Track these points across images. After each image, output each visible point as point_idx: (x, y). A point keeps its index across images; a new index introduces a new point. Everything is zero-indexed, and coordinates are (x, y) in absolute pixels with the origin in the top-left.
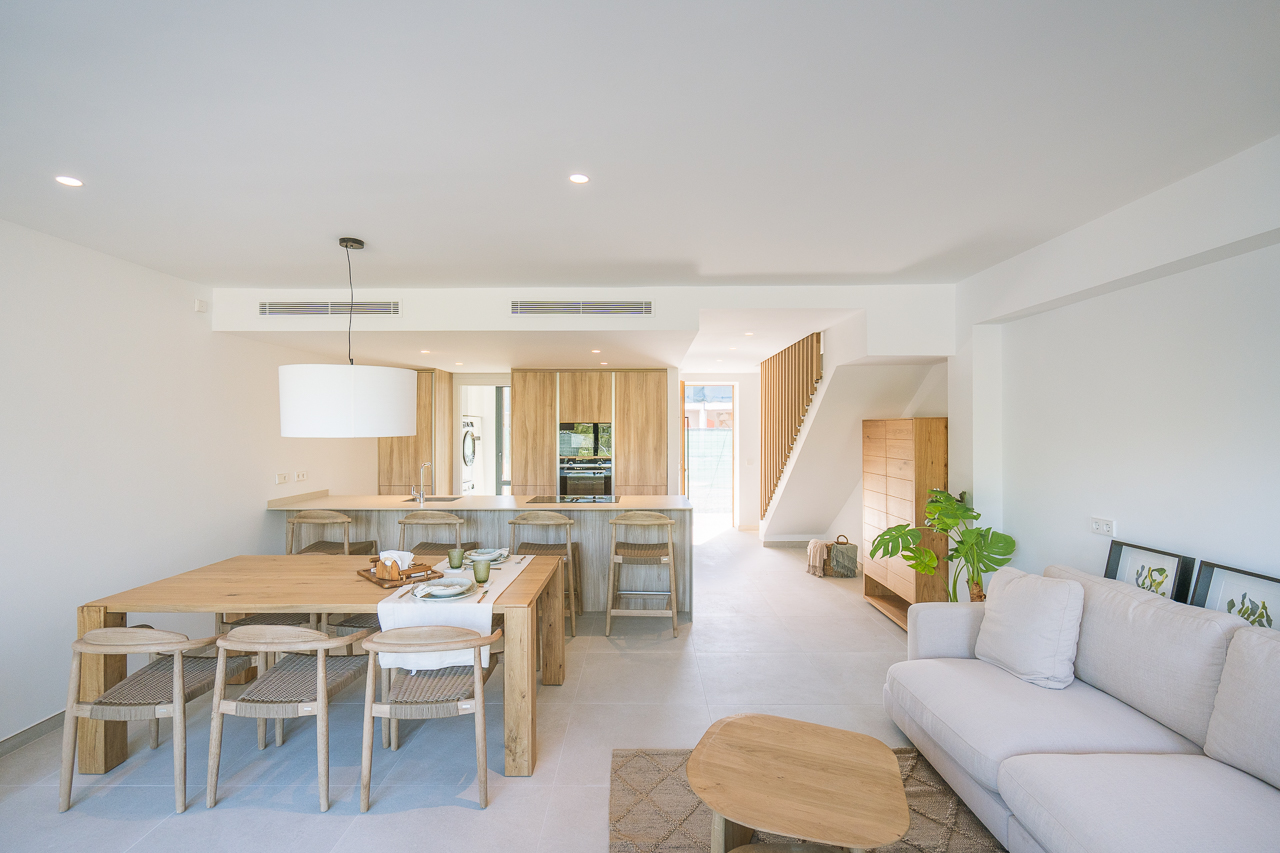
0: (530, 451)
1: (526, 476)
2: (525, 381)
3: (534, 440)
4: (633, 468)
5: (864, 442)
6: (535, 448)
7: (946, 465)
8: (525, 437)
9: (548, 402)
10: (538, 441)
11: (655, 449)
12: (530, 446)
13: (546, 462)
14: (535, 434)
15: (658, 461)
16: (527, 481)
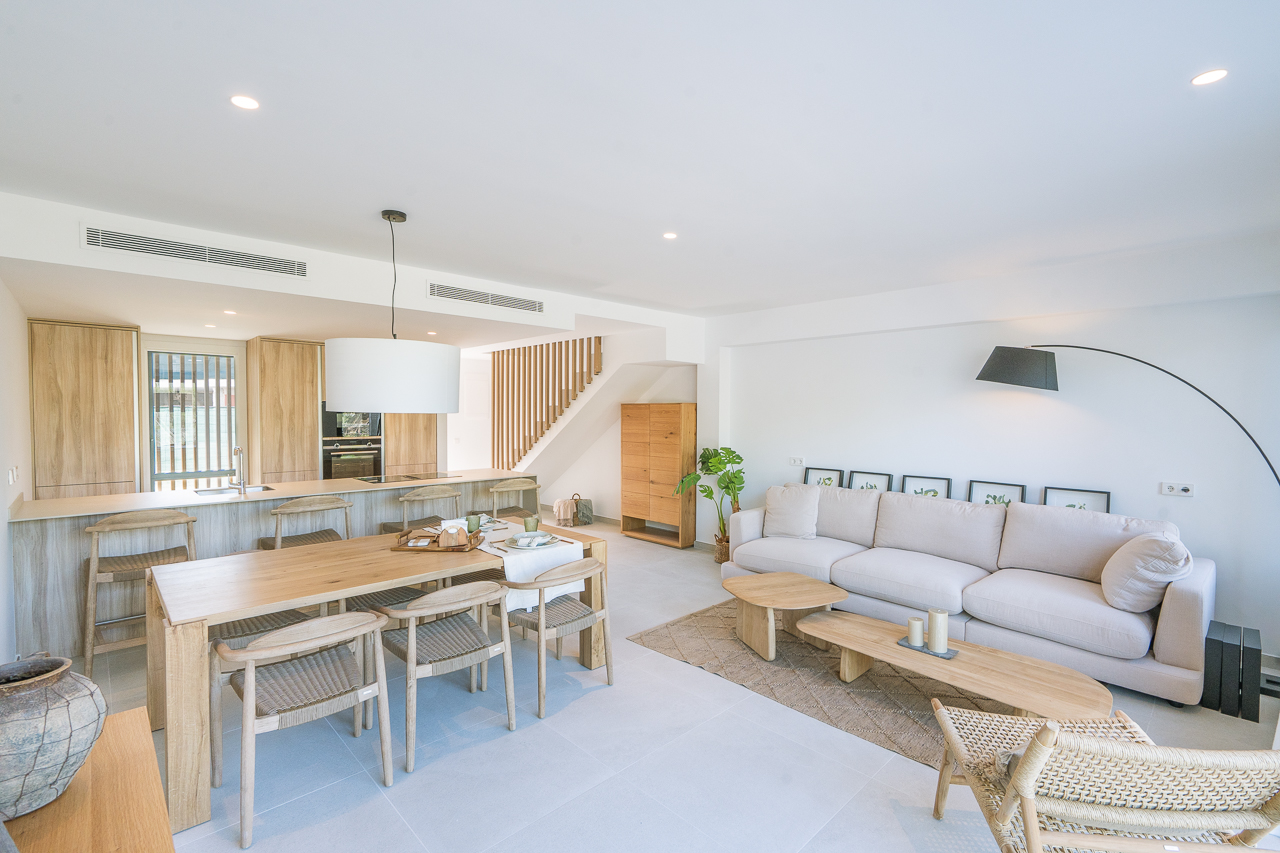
0: (286, 434)
1: (280, 461)
2: (278, 352)
3: (291, 420)
4: (404, 447)
5: (622, 420)
6: (291, 429)
7: (696, 434)
8: (279, 416)
9: (308, 377)
10: (296, 421)
11: (426, 428)
12: (286, 426)
13: (307, 445)
14: (292, 413)
15: (428, 439)
16: (282, 467)
